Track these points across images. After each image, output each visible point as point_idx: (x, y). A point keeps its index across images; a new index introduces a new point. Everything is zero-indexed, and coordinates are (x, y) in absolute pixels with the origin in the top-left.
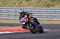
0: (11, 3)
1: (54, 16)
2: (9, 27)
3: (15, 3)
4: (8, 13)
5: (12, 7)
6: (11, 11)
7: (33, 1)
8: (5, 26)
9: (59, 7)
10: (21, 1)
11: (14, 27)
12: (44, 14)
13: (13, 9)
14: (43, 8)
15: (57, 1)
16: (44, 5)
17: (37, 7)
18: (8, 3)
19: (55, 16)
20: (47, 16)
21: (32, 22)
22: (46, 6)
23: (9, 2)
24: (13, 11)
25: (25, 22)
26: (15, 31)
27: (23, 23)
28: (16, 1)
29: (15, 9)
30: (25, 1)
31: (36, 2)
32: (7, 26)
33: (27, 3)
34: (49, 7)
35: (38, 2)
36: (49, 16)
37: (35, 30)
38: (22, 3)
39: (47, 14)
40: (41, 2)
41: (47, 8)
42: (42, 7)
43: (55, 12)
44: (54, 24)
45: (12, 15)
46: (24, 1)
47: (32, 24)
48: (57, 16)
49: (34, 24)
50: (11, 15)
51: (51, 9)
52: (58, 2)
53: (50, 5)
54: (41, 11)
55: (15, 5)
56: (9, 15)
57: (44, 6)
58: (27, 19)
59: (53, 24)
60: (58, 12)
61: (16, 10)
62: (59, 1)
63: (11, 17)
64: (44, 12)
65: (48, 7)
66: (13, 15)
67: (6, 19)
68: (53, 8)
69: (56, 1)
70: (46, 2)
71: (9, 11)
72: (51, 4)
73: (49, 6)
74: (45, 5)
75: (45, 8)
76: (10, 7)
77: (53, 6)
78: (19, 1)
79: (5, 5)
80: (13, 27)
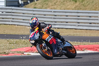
2: (92, 43)
5: (95, 10)
6: (95, 17)
8: (85, 41)
18: (89, 4)
23: (91, 1)
24: (97, 17)
32: (88, 41)
50: (94, 23)
56: (91, 23)
67: (87, 30)
71: (90, 17)
76: (93, 10)
79: (84, 6)
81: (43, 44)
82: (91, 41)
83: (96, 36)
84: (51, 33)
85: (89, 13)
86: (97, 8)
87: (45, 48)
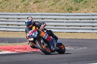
4: (6, 21)
5: (13, 12)
6: (12, 18)
7: (45, 3)
8: (3, 42)
10: (27, 2)
11: (16, 44)
12: (63, 22)
13: (15, 15)
14: (62, 13)
16: (63, 9)
17: (53, 12)
18: (7, 6)
19: (81, 26)
20: (67, 26)
22: (66, 10)
23: (9, 4)
24: (15, 18)
26: (18, 51)
28: (19, 2)
29: (18, 15)
30: (34, 3)
31: (50, 5)
32: (5, 42)
34: (71, 12)
35: (53, 5)
36: (71, 26)
38: (29, 6)
39: (67, 22)
40: (58, 4)
41: (68, 14)
42: (60, 12)
44: (79, 38)
45: (13, 25)
46: (32, 3)
48: (84, 26)
50: (11, 25)
53: (72, 9)
54: (58, 19)
55: (18, 9)
56: (8, 25)
57: (63, 11)
59: (77, 39)
61: (19, 17)
64: (63, 19)
66: (15, 25)
67: (4, 31)
69: (81, 2)
70: (66, 4)
72: (74, 7)
73: (70, 10)
74: (65, 8)
75: (65, 14)
76: (10, 12)
77: (77, 10)
78: (24, 2)
79: (2, 8)
80: (14, 44)
81: (41, 41)
82: (8, 43)
83: (13, 37)
84: (45, 31)
85: (7, 15)
86: (14, 10)
87: (44, 45)
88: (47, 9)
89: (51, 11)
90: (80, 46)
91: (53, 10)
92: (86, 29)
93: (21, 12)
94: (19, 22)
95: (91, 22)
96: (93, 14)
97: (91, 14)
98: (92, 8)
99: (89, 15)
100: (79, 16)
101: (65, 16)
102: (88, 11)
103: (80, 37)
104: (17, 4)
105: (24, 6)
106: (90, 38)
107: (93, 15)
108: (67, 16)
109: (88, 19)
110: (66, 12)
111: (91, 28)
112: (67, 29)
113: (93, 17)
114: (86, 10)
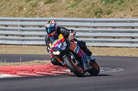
0: (12, 7)
1: (110, 37)
2: (9, 64)
3: (21, 8)
4: (5, 30)
5: (14, 16)
6: (13, 26)
7: (62, 3)
9: (122, 15)
10: (35, 1)
11: (18, 63)
12: (88, 31)
13: (17, 20)
14: (87, 17)
15: (118, 2)
16: (88, 12)
17: (73, 17)
19: (114, 38)
20: (94, 38)
21: (74, 51)
22: (93, 14)
23: (8, 4)
24: (17, 26)
25: (60, 50)
27: (55, 53)
28: (24, 2)
29: (22, 21)
30: (45, 3)
31: (69, 5)
32: (3, 61)
33: (48, 7)
34: (100, 17)
35: (73, 6)
36: (100, 37)
37: (83, 69)
38: (38, 7)
39: (95, 32)
40: (80, 4)
41: (96, 19)
42: (83, 17)
43: (114, 28)
44: (111, 55)
45: (14, 35)
46: (42, 3)
47: (74, 54)
48: (119, 38)
49: (81, 55)
50: (12, 35)
51: (104, 22)
52: (120, 4)
53: (101, 12)
54: (80, 27)
55: (22, 12)
56: (7, 35)
57: (89, 15)
58: (65, 44)
59: (109, 57)
60: (119, 27)
61: (23, 23)
62: (122, 2)
63: (12, 40)
64: (89, 27)
65: (97, 17)
66: (17, 35)
68: (109, 18)
69: (116, 2)
70: (93, 4)
71: (6, 26)
72: (105, 9)
73: (98, 14)
74: (91, 11)
75: (91, 19)
76: (10, 16)
77: (108, 14)
78: (31, 2)
80: (16, 63)
82: (7, 61)
85: (5, 20)
86: (16, 13)
88: (65, 12)
89: (71, 14)
90: (114, 67)
91: (73, 13)
92: (122, 42)
93: (26, 17)
94: (23, 30)
95: (129, 32)
96: (133, 20)
97: (129, 19)
98: (132, 10)
99: (126, 22)
100: (112, 22)
101: (91, 22)
102: (125, 16)
103: (113, 53)
104: (21, 4)
105: (31, 8)
106: (128, 55)
107: (132, 22)
108: (95, 22)
109: (124, 27)
110: (93, 17)
111: (130, 40)
112: (95, 42)
113: (133, 25)
114: (122, 14)
